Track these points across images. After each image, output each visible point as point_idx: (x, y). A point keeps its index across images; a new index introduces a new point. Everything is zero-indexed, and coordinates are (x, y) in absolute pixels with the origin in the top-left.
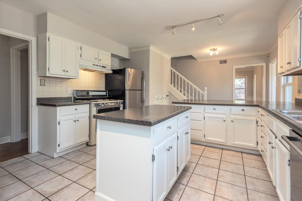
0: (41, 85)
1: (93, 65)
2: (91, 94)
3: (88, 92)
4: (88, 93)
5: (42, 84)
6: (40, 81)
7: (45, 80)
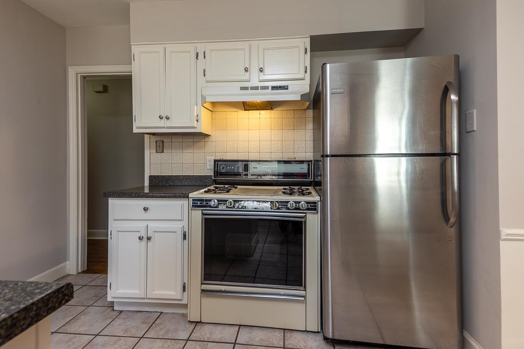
0: (156, 152)
1: (242, 88)
2: (255, 169)
3: (246, 164)
4: (246, 168)
5: (158, 151)
6: (155, 143)
7: (163, 141)
